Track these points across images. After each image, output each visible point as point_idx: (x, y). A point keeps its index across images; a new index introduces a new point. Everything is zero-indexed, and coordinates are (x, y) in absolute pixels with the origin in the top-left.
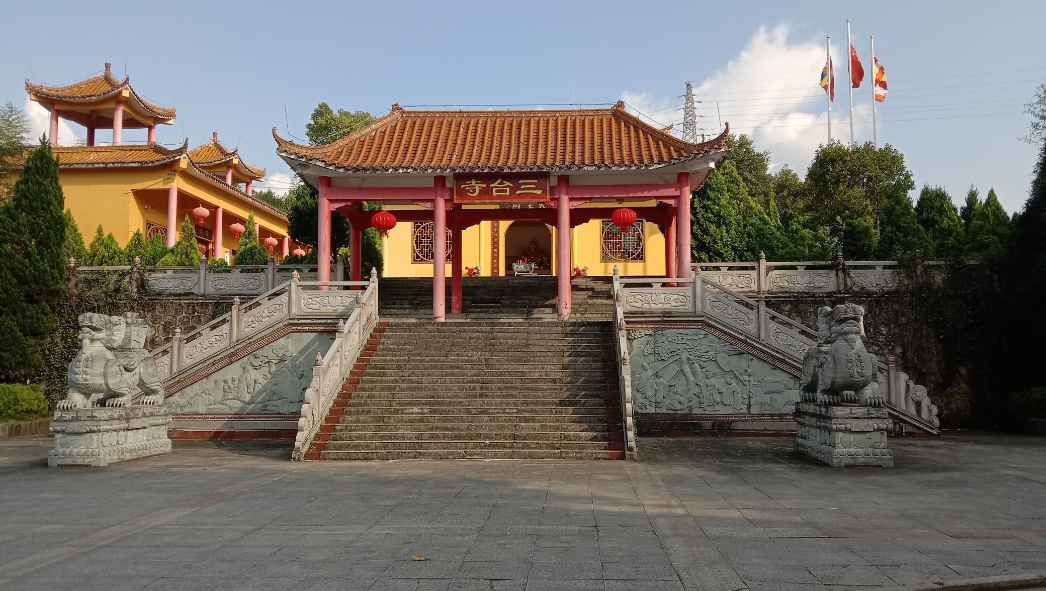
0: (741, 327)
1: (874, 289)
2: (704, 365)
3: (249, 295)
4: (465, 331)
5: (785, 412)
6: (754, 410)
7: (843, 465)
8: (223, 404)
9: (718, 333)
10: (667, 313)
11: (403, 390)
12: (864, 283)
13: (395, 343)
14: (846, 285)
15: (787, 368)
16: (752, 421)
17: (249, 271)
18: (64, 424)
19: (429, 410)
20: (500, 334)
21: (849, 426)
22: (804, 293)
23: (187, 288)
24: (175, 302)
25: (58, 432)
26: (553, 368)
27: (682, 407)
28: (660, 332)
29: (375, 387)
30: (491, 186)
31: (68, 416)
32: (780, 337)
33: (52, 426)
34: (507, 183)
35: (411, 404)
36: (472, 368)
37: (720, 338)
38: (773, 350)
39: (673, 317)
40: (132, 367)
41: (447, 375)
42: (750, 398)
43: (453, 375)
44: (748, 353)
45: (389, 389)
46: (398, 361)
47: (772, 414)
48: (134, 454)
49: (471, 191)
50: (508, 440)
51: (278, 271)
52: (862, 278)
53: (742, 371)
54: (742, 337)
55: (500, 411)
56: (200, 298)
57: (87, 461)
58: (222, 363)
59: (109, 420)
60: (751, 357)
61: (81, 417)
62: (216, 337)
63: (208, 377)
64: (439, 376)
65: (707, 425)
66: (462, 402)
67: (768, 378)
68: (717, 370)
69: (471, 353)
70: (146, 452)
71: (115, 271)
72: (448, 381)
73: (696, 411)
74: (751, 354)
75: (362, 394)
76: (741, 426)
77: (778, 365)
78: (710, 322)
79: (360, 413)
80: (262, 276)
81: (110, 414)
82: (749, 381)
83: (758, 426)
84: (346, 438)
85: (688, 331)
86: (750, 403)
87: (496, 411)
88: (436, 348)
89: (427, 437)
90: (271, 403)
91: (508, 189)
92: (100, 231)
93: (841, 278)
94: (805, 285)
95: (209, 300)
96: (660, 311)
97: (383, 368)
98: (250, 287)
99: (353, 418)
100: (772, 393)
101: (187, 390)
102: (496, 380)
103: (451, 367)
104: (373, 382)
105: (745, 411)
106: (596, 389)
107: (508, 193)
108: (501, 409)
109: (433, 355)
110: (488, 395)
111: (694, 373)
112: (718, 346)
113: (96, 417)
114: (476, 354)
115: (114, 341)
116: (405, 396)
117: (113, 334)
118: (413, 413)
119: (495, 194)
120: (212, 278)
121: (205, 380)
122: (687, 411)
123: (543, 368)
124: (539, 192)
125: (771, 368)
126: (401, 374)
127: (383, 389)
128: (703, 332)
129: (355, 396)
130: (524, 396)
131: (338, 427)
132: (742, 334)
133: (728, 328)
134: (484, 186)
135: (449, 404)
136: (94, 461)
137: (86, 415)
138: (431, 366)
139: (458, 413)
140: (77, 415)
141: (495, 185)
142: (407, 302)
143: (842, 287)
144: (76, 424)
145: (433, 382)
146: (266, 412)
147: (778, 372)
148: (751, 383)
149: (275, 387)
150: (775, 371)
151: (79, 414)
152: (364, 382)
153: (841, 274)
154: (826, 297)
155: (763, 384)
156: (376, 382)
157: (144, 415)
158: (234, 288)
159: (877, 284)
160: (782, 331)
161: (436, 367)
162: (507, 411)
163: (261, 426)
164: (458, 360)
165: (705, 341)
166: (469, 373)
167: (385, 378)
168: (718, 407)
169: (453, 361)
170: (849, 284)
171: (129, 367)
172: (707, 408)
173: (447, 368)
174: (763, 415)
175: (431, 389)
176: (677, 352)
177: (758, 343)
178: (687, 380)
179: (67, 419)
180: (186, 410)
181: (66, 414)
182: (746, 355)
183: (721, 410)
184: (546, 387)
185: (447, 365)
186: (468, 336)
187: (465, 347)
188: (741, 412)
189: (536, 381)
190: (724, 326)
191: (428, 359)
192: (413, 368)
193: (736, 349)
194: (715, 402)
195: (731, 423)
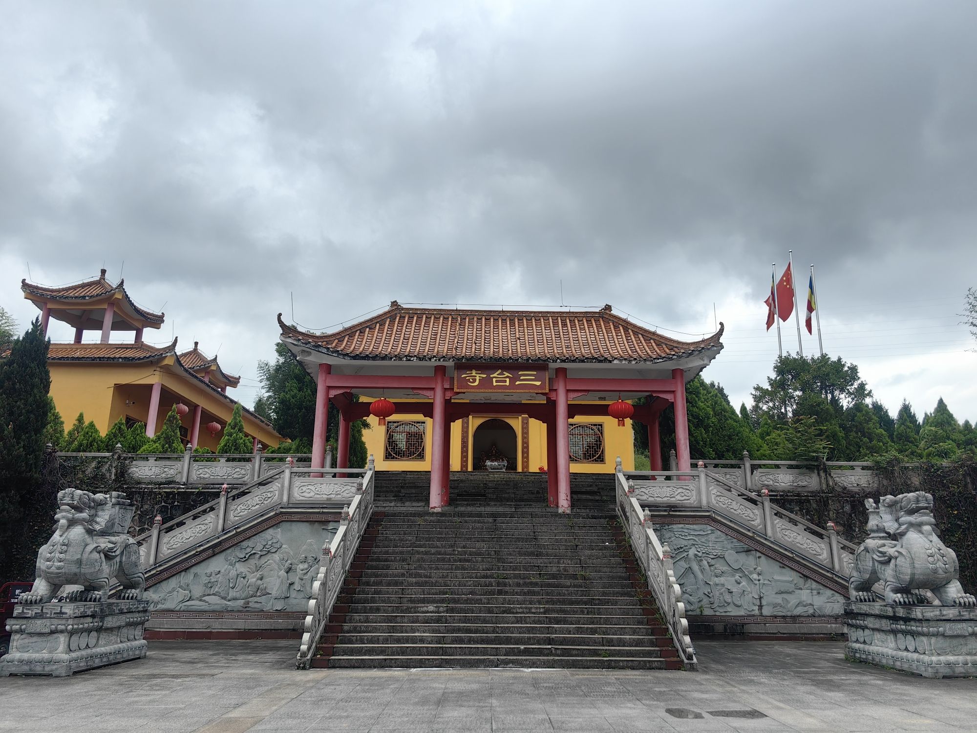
0: (746, 523)
1: (856, 490)
2: (713, 562)
3: (234, 484)
4: (466, 522)
5: (798, 614)
6: (766, 611)
7: (941, 675)
8: (201, 600)
9: (724, 529)
10: (673, 507)
11: (411, 584)
12: (845, 484)
13: (395, 534)
14: (828, 485)
15: (796, 567)
16: (765, 624)
17: (234, 460)
18: (24, 621)
19: (445, 609)
20: (504, 526)
21: (941, 629)
22: (789, 491)
23: (169, 476)
24: (156, 490)
25: (17, 632)
26: (569, 562)
27: (692, 607)
28: (667, 527)
29: (381, 582)
30: (491, 376)
31: (30, 612)
32: (786, 534)
33: (9, 625)
34: (507, 374)
35: (423, 601)
36: (483, 561)
37: (727, 534)
38: (780, 547)
39: (680, 511)
40: (114, 554)
41: (457, 568)
42: (761, 598)
43: (464, 569)
44: (756, 550)
45: (396, 584)
46: (402, 553)
47: (784, 616)
48: (105, 660)
49: (471, 380)
50: (543, 644)
51: (264, 461)
52: (843, 478)
53: (752, 569)
54: (750, 534)
55: (525, 610)
56: (182, 486)
57: (48, 669)
58: (204, 555)
59: (81, 617)
60: (758, 554)
61: (47, 613)
62: (200, 526)
63: (187, 571)
64: (449, 570)
65: (719, 628)
66: (481, 600)
67: (776, 577)
68: (725, 568)
69: (478, 545)
70: (119, 656)
71: (94, 458)
72: (459, 575)
73: (707, 612)
74: (758, 551)
75: (367, 588)
76: (753, 629)
77: (787, 563)
78: (716, 517)
79: (367, 611)
80: (248, 466)
81: (82, 610)
82: (759, 580)
83: (771, 628)
84: (357, 640)
85: (695, 527)
86: (761, 603)
87: (521, 610)
88: (439, 539)
89: (449, 641)
90: (256, 599)
91: (508, 380)
92: (80, 419)
93: (823, 478)
94: (789, 484)
95: (191, 489)
96: (665, 505)
97: (386, 560)
98: (235, 476)
99: (362, 618)
100: (782, 593)
101: (164, 584)
102: (512, 575)
103: (460, 560)
104: (376, 576)
105: (757, 612)
106: (623, 586)
107: (508, 384)
108: (526, 608)
109: (437, 547)
110: (507, 592)
111: (702, 570)
112: (726, 542)
113: (66, 613)
114: (483, 546)
115: (97, 523)
116: (415, 592)
117: (96, 515)
118: (427, 612)
119: (495, 384)
120: (197, 467)
121: (183, 573)
122: (698, 612)
123: (559, 563)
124: (538, 383)
125: (780, 567)
126: (406, 566)
127: (389, 584)
128: (709, 528)
129: (359, 591)
130: (548, 594)
131: (347, 626)
132: (749, 531)
133: (735, 523)
134: (485, 376)
135: (467, 601)
136: (57, 669)
137: (54, 611)
138: (438, 558)
139: (478, 612)
140: (42, 610)
141: (495, 375)
142: (393, 494)
143: (824, 486)
144: (39, 622)
145: (443, 577)
146: (248, 609)
147: (787, 571)
148: (760, 582)
149: (259, 582)
150: (784, 570)
151: (44, 611)
152: (367, 575)
153: (822, 474)
154: (811, 496)
155: (773, 583)
156: (381, 576)
157: (121, 612)
158: (218, 477)
159: (858, 485)
160: (788, 528)
161: (443, 560)
162: (533, 610)
163: (241, 624)
164: (465, 553)
165: (712, 537)
166: (481, 567)
167: (390, 572)
168: (729, 609)
169: (460, 553)
170: (831, 483)
171: (110, 554)
172: (717, 609)
173: (455, 561)
174: (776, 617)
175: (442, 584)
176: (685, 548)
177: (766, 539)
178: (695, 576)
179: (29, 615)
180: (160, 606)
181: (29, 609)
182: (754, 552)
183: (733, 612)
184: (569, 584)
185: (456, 557)
186: (471, 527)
187: (471, 538)
188: (753, 613)
189: (554, 576)
190: (731, 521)
191: (433, 550)
192: (418, 560)
193: (744, 546)
194: (725, 602)
195: (743, 625)
